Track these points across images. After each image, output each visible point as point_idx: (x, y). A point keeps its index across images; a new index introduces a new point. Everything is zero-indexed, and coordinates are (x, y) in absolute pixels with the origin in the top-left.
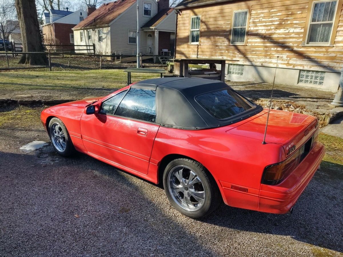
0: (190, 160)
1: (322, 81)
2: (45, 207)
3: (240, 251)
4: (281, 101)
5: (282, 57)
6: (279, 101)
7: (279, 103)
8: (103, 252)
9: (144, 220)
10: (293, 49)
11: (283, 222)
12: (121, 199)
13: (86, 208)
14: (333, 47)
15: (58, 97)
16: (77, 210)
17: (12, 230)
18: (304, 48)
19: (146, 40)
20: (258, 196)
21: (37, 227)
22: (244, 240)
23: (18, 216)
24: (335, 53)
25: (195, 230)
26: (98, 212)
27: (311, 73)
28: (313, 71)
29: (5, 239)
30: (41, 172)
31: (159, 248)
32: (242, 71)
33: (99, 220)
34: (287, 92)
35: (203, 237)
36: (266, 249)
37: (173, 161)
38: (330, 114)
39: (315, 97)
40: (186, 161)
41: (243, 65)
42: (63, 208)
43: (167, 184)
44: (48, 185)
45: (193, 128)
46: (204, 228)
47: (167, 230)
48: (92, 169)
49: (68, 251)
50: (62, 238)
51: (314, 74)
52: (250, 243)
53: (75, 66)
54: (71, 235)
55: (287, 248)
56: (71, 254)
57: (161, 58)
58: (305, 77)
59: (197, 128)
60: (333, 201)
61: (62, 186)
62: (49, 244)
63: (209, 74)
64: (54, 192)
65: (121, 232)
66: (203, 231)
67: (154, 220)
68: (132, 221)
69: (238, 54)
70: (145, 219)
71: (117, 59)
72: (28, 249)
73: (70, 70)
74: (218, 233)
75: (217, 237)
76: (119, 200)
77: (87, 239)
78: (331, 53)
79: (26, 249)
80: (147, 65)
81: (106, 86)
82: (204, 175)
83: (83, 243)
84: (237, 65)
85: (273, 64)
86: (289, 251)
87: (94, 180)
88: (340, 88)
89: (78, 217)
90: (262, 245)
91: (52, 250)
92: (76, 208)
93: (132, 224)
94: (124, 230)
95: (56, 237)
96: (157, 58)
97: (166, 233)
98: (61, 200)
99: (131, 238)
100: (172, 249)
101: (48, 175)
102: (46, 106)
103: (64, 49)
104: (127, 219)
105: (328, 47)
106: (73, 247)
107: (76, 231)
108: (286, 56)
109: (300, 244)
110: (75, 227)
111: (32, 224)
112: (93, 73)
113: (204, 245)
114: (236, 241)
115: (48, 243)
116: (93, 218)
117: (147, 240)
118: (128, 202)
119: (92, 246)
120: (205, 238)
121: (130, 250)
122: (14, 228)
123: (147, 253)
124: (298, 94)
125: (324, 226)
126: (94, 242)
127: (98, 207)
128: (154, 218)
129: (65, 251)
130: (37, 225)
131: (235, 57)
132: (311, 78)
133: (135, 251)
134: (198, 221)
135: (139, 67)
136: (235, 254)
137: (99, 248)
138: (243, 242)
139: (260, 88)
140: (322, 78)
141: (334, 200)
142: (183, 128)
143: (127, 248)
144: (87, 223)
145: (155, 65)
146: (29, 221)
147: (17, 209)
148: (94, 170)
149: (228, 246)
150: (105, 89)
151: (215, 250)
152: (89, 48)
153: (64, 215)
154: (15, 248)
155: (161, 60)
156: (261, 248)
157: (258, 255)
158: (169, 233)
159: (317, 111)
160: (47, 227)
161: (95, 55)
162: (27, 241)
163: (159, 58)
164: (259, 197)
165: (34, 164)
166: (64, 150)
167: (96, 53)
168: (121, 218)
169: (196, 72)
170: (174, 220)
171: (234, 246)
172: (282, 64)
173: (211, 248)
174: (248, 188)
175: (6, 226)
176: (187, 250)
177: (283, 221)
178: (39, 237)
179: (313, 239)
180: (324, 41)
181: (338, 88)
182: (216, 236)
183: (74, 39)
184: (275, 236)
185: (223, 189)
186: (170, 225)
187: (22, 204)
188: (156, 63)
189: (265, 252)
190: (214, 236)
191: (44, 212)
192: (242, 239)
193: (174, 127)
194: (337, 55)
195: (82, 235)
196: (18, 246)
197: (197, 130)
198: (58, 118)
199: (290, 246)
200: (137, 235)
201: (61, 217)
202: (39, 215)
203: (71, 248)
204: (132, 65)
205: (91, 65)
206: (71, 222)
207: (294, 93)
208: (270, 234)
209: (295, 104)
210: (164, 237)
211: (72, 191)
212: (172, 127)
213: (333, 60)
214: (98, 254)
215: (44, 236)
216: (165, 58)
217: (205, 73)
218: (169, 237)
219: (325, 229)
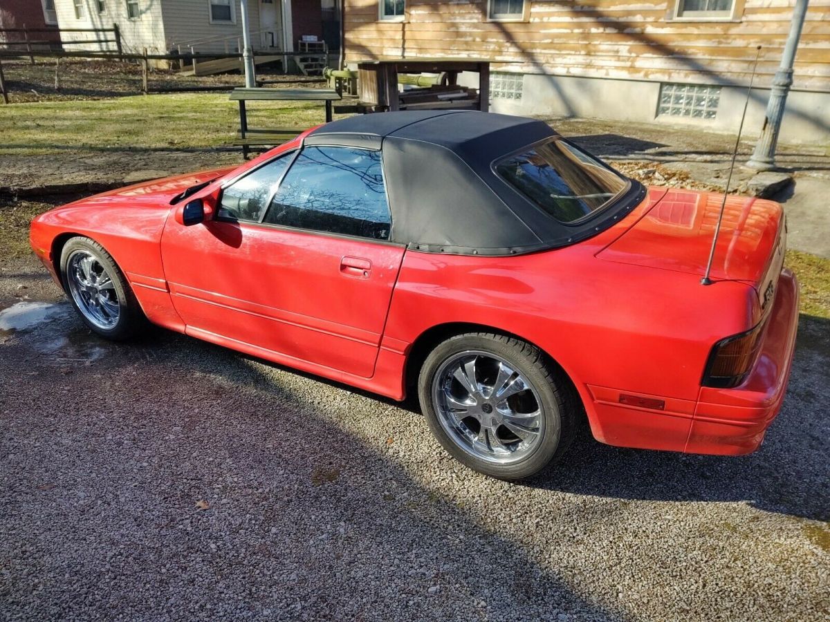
0: (498, 337)
1: (714, 109)
2: (105, 490)
3: (644, 554)
4: (629, 163)
5: (618, 51)
6: (625, 164)
7: (625, 169)
8: (304, 598)
9: (385, 496)
10: (645, 29)
11: (719, 468)
12: (306, 446)
13: (220, 479)
14: (741, 22)
15: (53, 176)
16: (198, 488)
17: (34, 566)
18: (671, 27)
19: (258, 10)
20: (691, 416)
21: (102, 548)
22: (645, 523)
23: (39, 523)
24: (744, 39)
25: (521, 511)
26: (257, 489)
27: (688, 91)
28: (692, 86)
29: (21, 592)
30: (63, 389)
31: (446, 567)
32: (518, 89)
33: (266, 509)
34: (636, 140)
35: (545, 526)
36: (701, 540)
37: (449, 340)
38: (751, 190)
39: (704, 149)
40: (489, 340)
41: (521, 74)
42: (158, 486)
43: (431, 399)
44: (97, 426)
45: (504, 250)
46: (541, 503)
47: (450, 518)
48: (202, 371)
49: (208, 606)
50: (180, 570)
51: (695, 93)
52: (660, 530)
53: (73, 89)
54: (203, 561)
55: (748, 531)
56: (221, 614)
57: (302, 60)
58: (672, 99)
59: (515, 249)
60: (811, 403)
61: (135, 424)
62: (152, 592)
63: (451, 100)
64: (120, 444)
65: (334, 536)
66: (541, 511)
67: (410, 495)
68: (353, 504)
69: (508, 44)
70: (387, 493)
71: (185, 64)
72: (98, 616)
73: (61, 101)
74: (577, 513)
75: (578, 524)
76: (303, 450)
77: (251, 568)
78: (735, 39)
79: (89, 616)
80: (268, 78)
81: (180, 141)
82: (541, 372)
83: (244, 578)
84: (506, 73)
85: (595, 70)
86: (754, 540)
87: (219, 401)
88: (768, 125)
89: (206, 507)
90: (690, 531)
91: (165, 610)
92: (193, 483)
93: (355, 510)
94: (342, 530)
95: (164, 571)
96: (291, 60)
97: (450, 527)
98: (145, 464)
99: (365, 549)
100: (478, 568)
101: (85, 397)
102: (24, 204)
103: (31, 41)
104: (339, 500)
105: (728, 25)
106: (221, 593)
107: (213, 546)
108: (627, 48)
109: (774, 519)
110: (208, 535)
111: (85, 540)
112: (132, 106)
113: (552, 548)
114: (626, 529)
115: (148, 589)
116: (249, 506)
117: (408, 552)
118: (329, 452)
119: (269, 584)
120: (551, 529)
121: (373, 583)
122: (35, 558)
123: (419, 585)
124: (663, 143)
125: (811, 468)
126: (274, 573)
127: (252, 475)
128: (407, 490)
129: (202, 608)
130: (100, 543)
131: (500, 52)
132: (688, 104)
133: (387, 584)
134: (519, 486)
135: (252, 85)
136: (633, 561)
137: (292, 589)
138: (644, 529)
139: (571, 131)
140: (714, 103)
141: (812, 400)
142: (475, 252)
143: (364, 578)
144: (238, 523)
145: (288, 78)
146: (74, 532)
147: (28, 502)
148: (210, 372)
149: (611, 542)
150: (177, 150)
151: (584, 557)
152: (105, 35)
153: (166, 505)
154: (59, 618)
155: (301, 66)
156: (689, 538)
157: (689, 558)
158: (458, 526)
159: (718, 185)
160: (130, 545)
161: (121, 55)
162: (86, 594)
163: (298, 59)
164: (692, 419)
165: (37, 369)
166: (114, 324)
167: (124, 51)
168: (324, 498)
169: (418, 94)
170: (459, 490)
171: (625, 542)
172: (617, 68)
173: (572, 553)
174: (663, 399)
175: (12, 554)
176: (517, 565)
177: (718, 465)
178: (118, 577)
179: (799, 503)
180: (718, 8)
181: (763, 126)
182: (575, 521)
183: (55, 12)
184: (711, 505)
185: (594, 404)
186: (454, 502)
187: (38, 487)
188: (288, 74)
189: (700, 547)
190: (569, 520)
191: (109, 504)
192: (638, 520)
193: (448, 250)
194: (749, 44)
195: (233, 556)
196: (64, 609)
197: (516, 255)
198: (88, 237)
199: (753, 526)
200: (378, 539)
201: (161, 514)
202: (95, 513)
203: (216, 596)
204: (227, 79)
205: (116, 83)
206: (192, 522)
207: (654, 141)
208: (699, 503)
209: (663, 170)
210: (449, 537)
211: (167, 438)
212: (443, 250)
213: (738, 56)
214: (293, 606)
215: (129, 573)
216: (313, 60)
217: (439, 97)
218: (461, 537)
219: (816, 475)
